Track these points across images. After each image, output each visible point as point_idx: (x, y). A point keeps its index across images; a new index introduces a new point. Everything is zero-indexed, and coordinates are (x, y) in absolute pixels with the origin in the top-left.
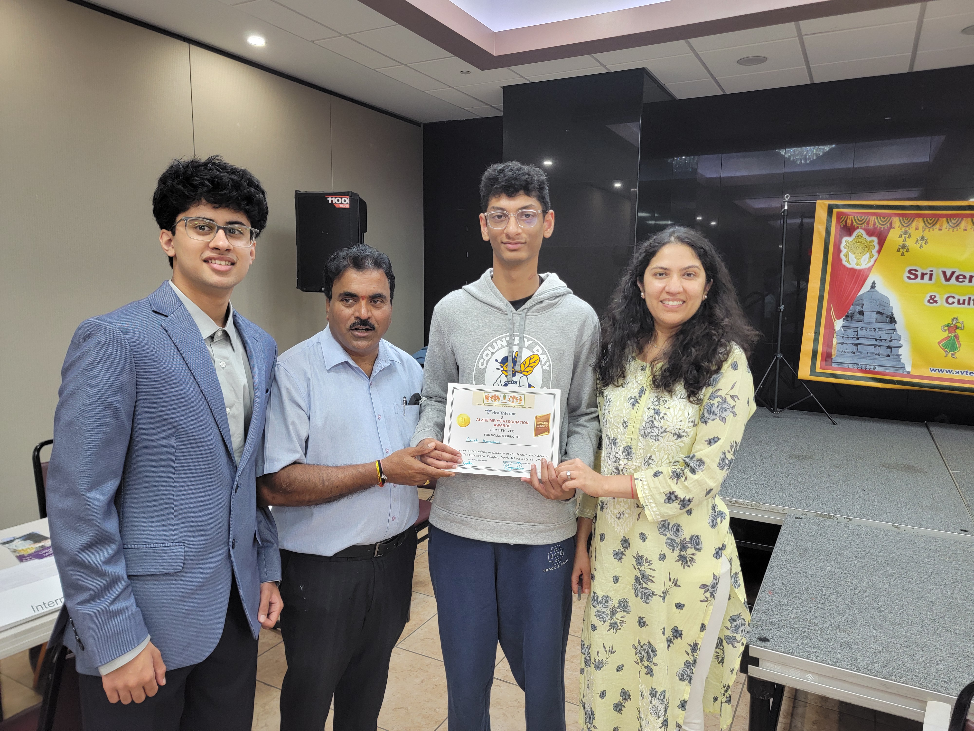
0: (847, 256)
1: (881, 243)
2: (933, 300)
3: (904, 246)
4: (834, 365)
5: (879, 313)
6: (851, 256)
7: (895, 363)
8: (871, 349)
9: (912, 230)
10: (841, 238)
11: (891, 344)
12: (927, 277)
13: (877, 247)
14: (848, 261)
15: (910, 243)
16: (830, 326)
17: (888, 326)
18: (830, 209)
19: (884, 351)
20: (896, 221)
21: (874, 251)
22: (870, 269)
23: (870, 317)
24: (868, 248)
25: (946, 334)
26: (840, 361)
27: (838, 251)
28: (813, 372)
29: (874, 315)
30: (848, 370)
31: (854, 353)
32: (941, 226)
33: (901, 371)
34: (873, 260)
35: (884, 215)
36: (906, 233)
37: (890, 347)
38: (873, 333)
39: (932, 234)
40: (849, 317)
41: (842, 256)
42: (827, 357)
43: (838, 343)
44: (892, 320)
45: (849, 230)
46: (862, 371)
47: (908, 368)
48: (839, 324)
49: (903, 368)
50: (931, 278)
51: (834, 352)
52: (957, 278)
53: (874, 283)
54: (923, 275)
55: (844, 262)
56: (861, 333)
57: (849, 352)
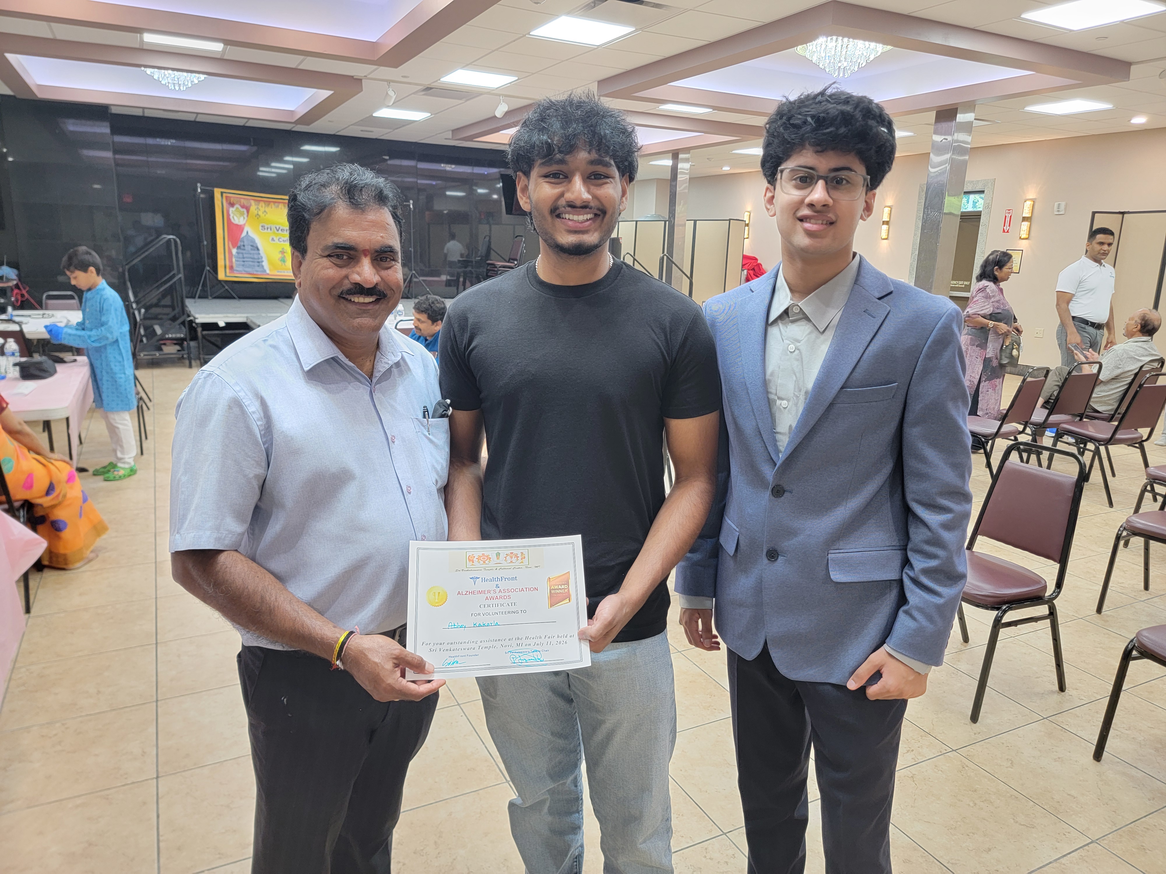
0: (233, 217)
1: (248, 212)
2: (273, 240)
3: (258, 214)
4: (235, 272)
5: (252, 246)
6: (235, 217)
7: (262, 269)
8: (251, 263)
9: (260, 207)
10: (229, 208)
11: (260, 260)
12: (269, 229)
13: (246, 214)
14: (234, 220)
15: (260, 213)
16: (230, 252)
18: (222, 193)
19: (256, 264)
20: (253, 202)
21: (245, 216)
22: (245, 224)
23: (248, 248)
24: (242, 214)
25: (280, 255)
26: (238, 269)
27: (228, 215)
29: (250, 247)
30: (242, 274)
31: (243, 265)
32: (272, 206)
33: (265, 273)
34: (245, 220)
35: (247, 199)
36: (257, 208)
38: (250, 255)
39: (268, 209)
40: (239, 248)
41: (231, 217)
42: (231, 268)
43: (235, 260)
44: (258, 249)
45: (232, 205)
46: (247, 274)
47: (268, 272)
48: (234, 251)
49: (265, 271)
50: (271, 229)
51: (234, 265)
52: (281, 230)
53: (247, 232)
54: (268, 228)
55: (232, 220)
56: (245, 256)
57: (241, 265)
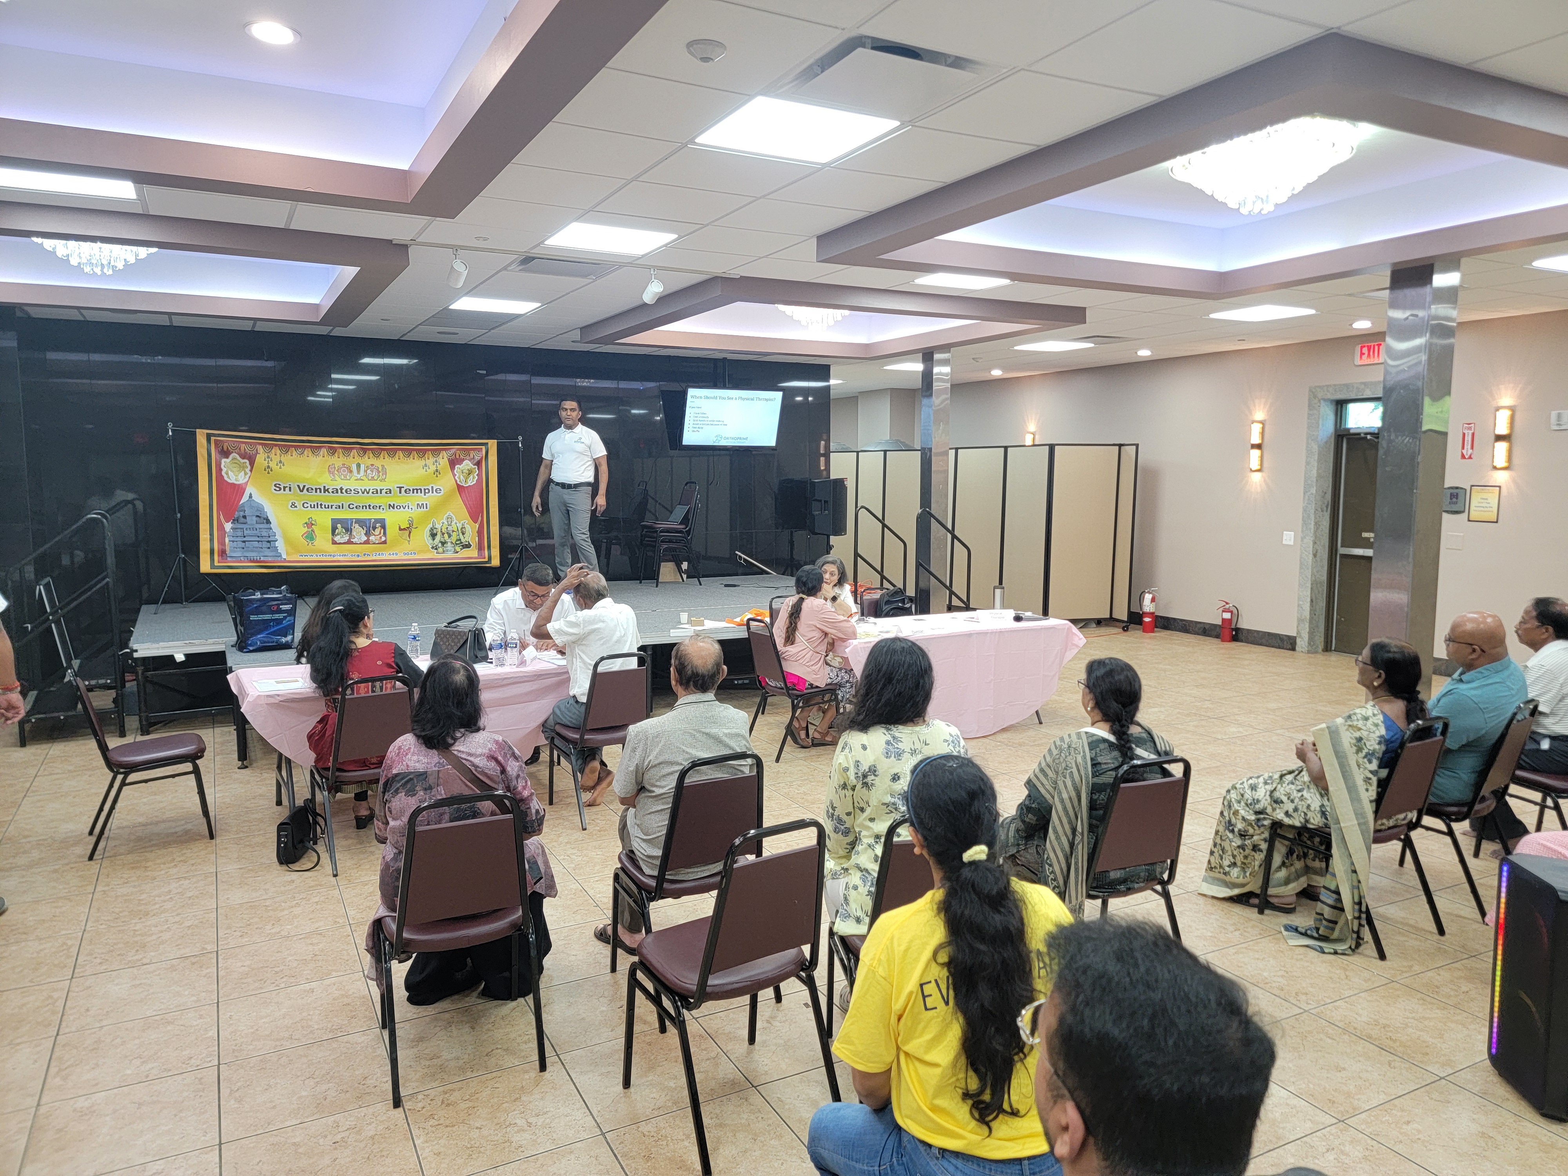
0: (227, 474)
1: (252, 464)
2: (293, 505)
3: (268, 467)
4: (229, 559)
5: (257, 516)
6: (231, 473)
8: (256, 544)
9: (272, 455)
10: (221, 459)
11: (270, 539)
12: (287, 489)
13: (249, 467)
14: (228, 477)
15: (273, 465)
16: (221, 528)
17: (265, 526)
18: (209, 437)
19: (265, 545)
20: (260, 448)
21: (248, 470)
22: (246, 483)
23: (252, 520)
24: (243, 468)
25: (306, 529)
26: (233, 555)
27: (219, 470)
28: (212, 566)
29: (255, 518)
30: (241, 561)
32: (292, 453)
33: (279, 559)
34: (247, 477)
35: (251, 444)
36: (268, 457)
37: (269, 542)
38: (255, 532)
39: (286, 458)
40: (236, 521)
41: (223, 473)
42: (223, 553)
44: (268, 522)
45: (226, 454)
46: (251, 561)
47: (284, 556)
48: (228, 526)
49: (280, 556)
50: (290, 490)
51: (227, 549)
52: (308, 490)
53: (251, 494)
54: (285, 488)
55: (226, 478)
56: (246, 533)
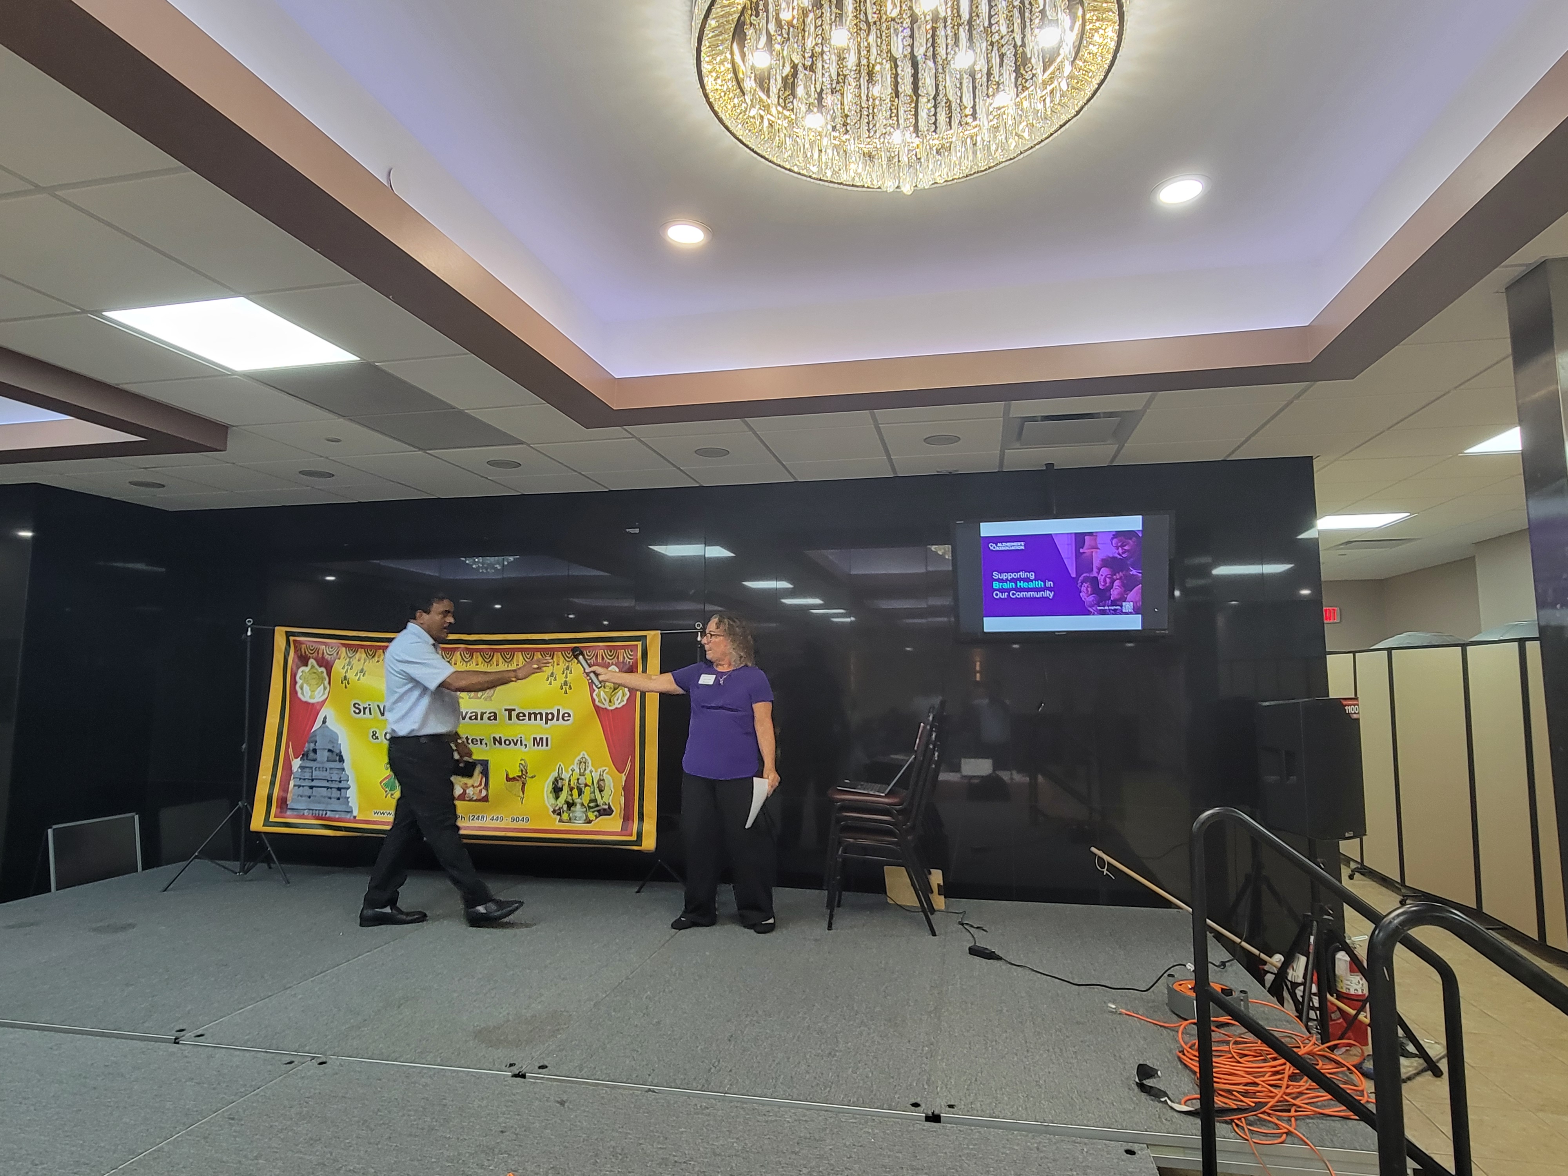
0: (302, 688)
1: (330, 673)
2: (375, 736)
3: (345, 678)
5: (329, 750)
6: (306, 687)
7: (344, 806)
8: (325, 792)
9: (354, 662)
10: (298, 668)
11: (341, 785)
12: (367, 711)
13: (326, 679)
14: (302, 693)
15: (351, 675)
16: (287, 766)
17: (337, 765)
18: (281, 635)
19: (336, 793)
20: (343, 652)
21: (324, 683)
22: (321, 703)
23: (322, 755)
24: (319, 680)
25: (388, 772)
26: (295, 807)
27: (294, 682)
28: (267, 822)
29: (326, 753)
30: (303, 817)
31: (310, 797)
33: (348, 816)
34: (325, 692)
35: (332, 645)
36: (349, 663)
37: (340, 789)
38: (325, 774)
39: (370, 665)
40: (305, 756)
41: (299, 688)
42: (283, 803)
43: (295, 786)
44: (341, 760)
45: (304, 660)
46: (315, 818)
48: (296, 763)
49: (352, 812)
50: (370, 714)
53: (325, 718)
54: (365, 709)
55: (300, 695)
56: (315, 774)
57: (305, 796)
